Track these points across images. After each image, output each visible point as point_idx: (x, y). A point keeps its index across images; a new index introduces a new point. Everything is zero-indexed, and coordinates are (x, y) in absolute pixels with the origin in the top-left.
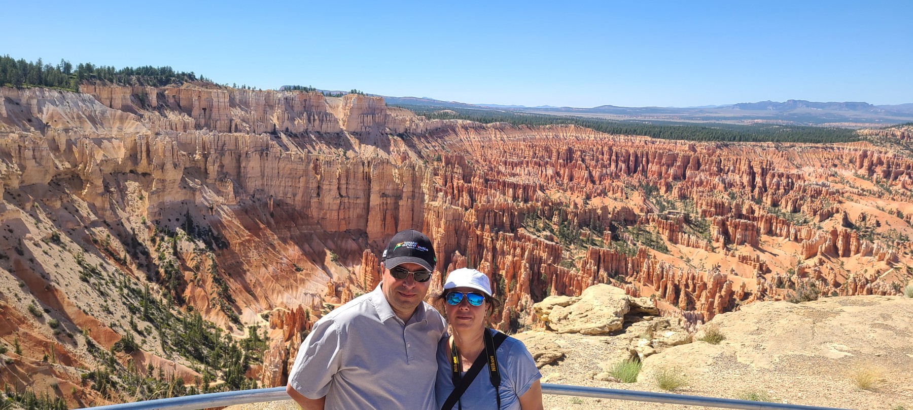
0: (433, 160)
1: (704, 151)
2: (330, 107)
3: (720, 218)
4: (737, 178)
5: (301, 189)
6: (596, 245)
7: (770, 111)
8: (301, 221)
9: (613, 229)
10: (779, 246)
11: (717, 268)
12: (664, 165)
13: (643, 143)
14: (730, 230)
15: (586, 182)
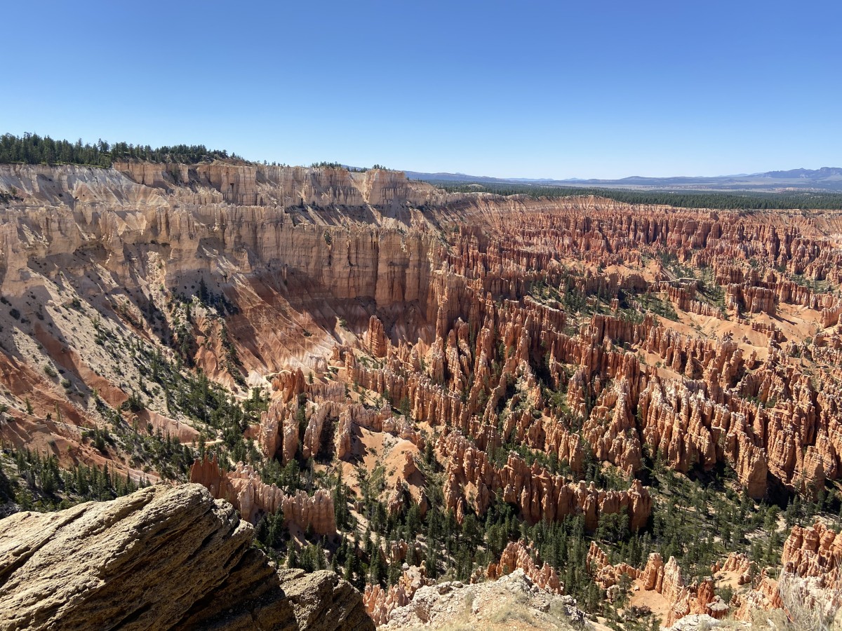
0: (451, 231)
1: (727, 218)
2: (355, 181)
3: (735, 285)
4: (760, 245)
5: (314, 258)
6: (602, 312)
7: (803, 180)
8: (313, 289)
9: (621, 296)
10: (798, 313)
11: (729, 336)
12: (683, 233)
13: (663, 212)
14: (746, 297)
15: (603, 251)
